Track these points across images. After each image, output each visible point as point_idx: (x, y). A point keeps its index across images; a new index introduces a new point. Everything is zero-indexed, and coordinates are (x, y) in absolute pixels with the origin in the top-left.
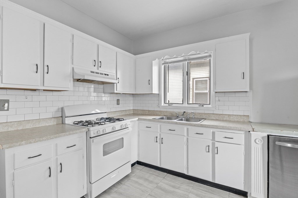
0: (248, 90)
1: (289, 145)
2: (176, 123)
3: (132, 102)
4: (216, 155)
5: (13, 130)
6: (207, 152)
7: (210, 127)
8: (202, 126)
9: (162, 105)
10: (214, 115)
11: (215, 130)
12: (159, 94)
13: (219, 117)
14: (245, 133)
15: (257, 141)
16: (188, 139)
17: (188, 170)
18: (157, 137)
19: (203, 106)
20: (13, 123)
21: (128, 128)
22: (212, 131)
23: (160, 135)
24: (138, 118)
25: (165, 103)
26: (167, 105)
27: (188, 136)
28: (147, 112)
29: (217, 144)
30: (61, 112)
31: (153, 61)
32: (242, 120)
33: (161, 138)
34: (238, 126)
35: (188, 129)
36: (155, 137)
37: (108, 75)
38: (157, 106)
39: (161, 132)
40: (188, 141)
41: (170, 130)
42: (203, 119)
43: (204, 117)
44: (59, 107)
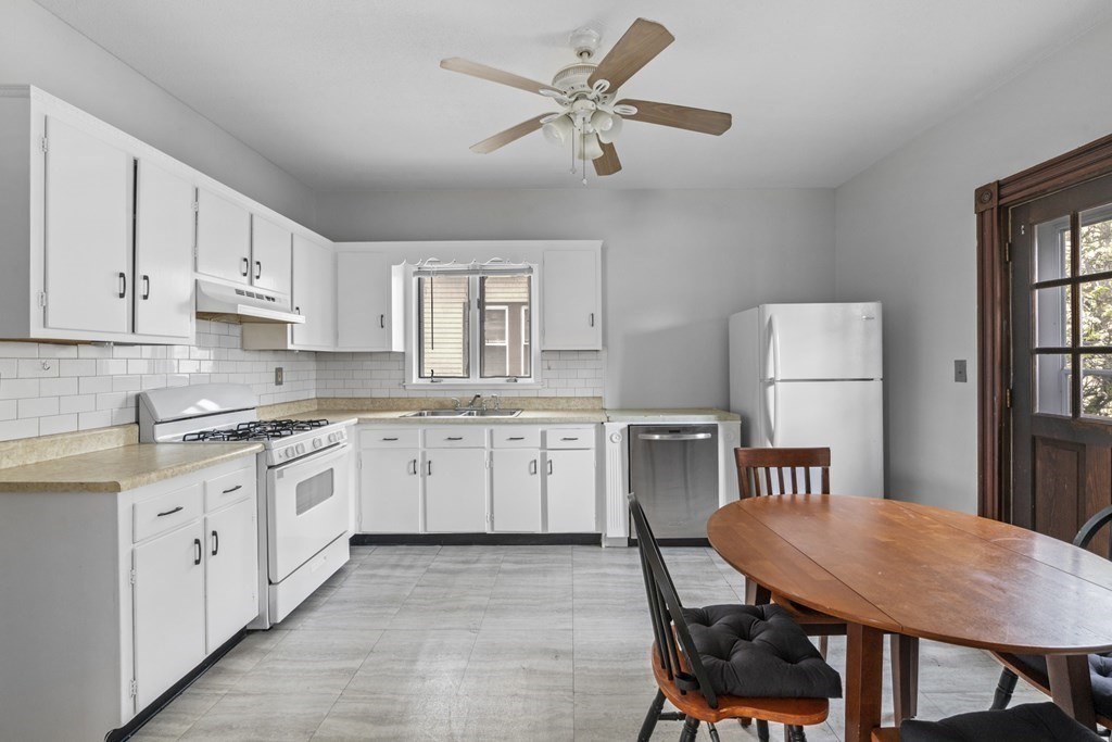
0: (600, 348)
1: (657, 437)
2: (466, 422)
3: (313, 375)
4: (549, 477)
5: (14, 465)
6: (532, 474)
7: (537, 423)
8: (522, 422)
9: (414, 381)
10: (539, 401)
11: (544, 427)
12: (404, 353)
13: (549, 403)
14: (596, 427)
15: (614, 438)
16: (491, 453)
17: (492, 522)
18: (415, 461)
19: (516, 381)
20: (12, 445)
21: (338, 444)
22: (540, 430)
23: (424, 454)
24: (359, 419)
25: (420, 377)
26: (428, 381)
27: (492, 447)
28: (368, 402)
29: (550, 455)
30: (134, 410)
31: (393, 267)
32: (590, 407)
33: (427, 460)
34: (586, 416)
35: (491, 431)
36: (410, 463)
37: (273, 299)
38: (400, 384)
39: (425, 446)
40: (491, 459)
41: (450, 439)
42: (518, 410)
43: (519, 406)
44: (130, 393)
